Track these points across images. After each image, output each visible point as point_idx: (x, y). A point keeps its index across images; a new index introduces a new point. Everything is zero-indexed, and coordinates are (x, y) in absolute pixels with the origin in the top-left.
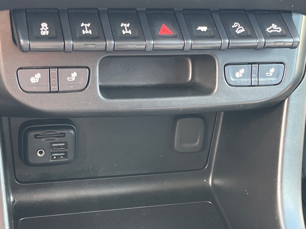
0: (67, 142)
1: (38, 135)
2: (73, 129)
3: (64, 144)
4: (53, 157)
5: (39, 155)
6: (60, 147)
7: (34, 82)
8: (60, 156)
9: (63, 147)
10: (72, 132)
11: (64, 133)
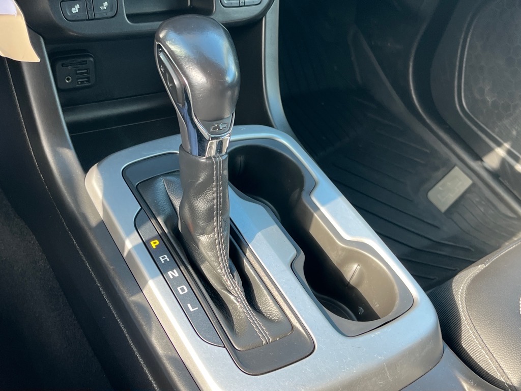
0: (89, 69)
1: (64, 64)
2: (92, 57)
3: (86, 71)
4: (78, 82)
5: (67, 81)
6: (83, 73)
7: (75, 12)
8: (83, 82)
9: (85, 73)
10: (92, 59)
11: (86, 61)
